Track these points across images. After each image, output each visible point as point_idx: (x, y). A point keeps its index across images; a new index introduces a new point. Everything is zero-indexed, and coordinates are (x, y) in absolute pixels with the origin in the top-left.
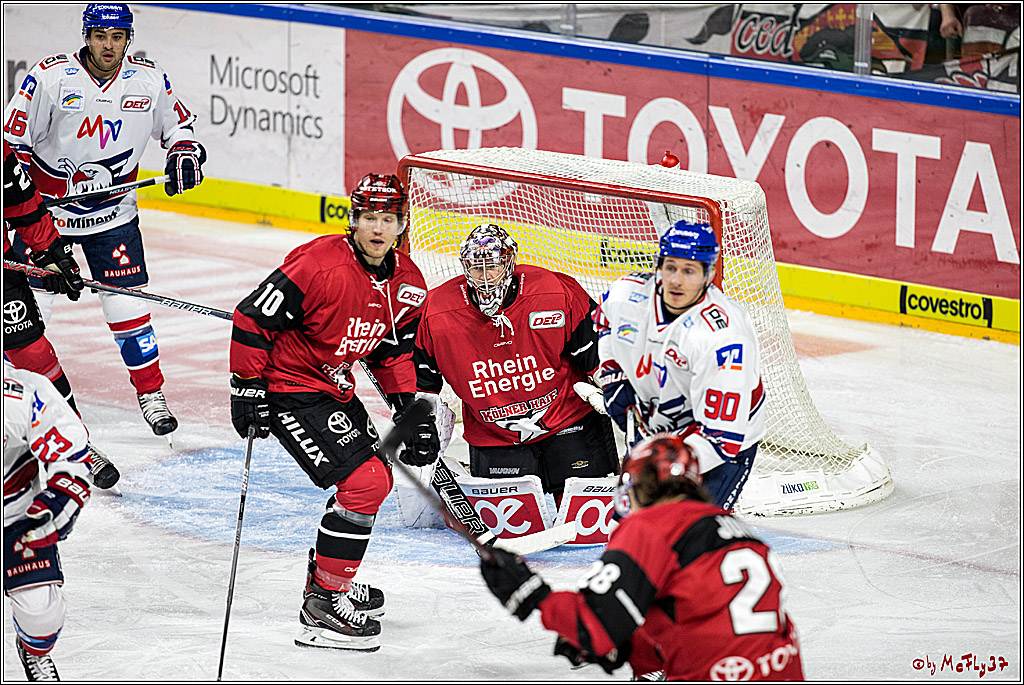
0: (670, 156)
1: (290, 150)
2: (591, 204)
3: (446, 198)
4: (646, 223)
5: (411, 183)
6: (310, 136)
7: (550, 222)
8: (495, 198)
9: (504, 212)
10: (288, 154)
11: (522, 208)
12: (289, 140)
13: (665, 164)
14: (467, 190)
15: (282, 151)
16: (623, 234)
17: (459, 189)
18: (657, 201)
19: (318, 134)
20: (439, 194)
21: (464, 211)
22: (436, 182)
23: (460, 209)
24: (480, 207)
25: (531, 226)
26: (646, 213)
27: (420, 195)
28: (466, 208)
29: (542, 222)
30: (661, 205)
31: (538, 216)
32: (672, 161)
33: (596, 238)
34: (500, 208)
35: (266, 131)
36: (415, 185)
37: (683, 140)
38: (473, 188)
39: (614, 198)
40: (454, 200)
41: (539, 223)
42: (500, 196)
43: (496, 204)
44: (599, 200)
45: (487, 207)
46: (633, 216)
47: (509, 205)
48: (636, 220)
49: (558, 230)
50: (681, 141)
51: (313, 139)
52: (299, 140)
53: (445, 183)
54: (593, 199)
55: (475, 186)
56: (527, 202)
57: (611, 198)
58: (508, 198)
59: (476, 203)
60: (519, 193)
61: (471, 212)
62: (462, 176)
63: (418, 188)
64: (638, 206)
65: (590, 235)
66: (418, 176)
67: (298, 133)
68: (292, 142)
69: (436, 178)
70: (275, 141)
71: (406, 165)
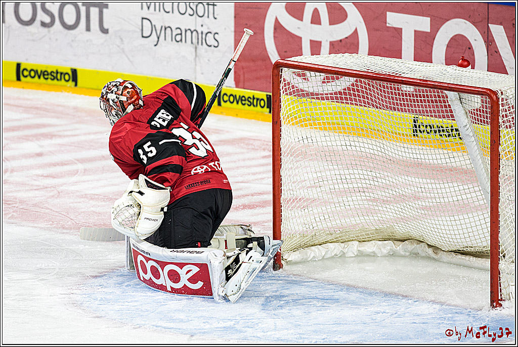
0: (464, 60)
1: (196, 55)
2: (407, 93)
3: (305, 89)
4: (446, 106)
5: (282, 79)
6: (211, 46)
7: (378, 105)
8: (339, 89)
9: (346, 99)
10: (195, 59)
11: (359, 96)
12: (196, 48)
13: (461, 66)
14: (320, 83)
15: (191, 57)
16: (429, 114)
17: (314, 83)
18: (454, 91)
19: (216, 45)
20: (301, 86)
21: (318, 98)
22: (299, 78)
23: (315, 97)
24: (329, 96)
25: (365, 108)
26: (446, 99)
27: (287, 87)
28: (320, 96)
29: (373, 105)
30: (456, 93)
31: (370, 101)
32: (466, 63)
33: (410, 116)
34: (343, 96)
35: (180, 43)
36: (284, 80)
37: (470, 48)
38: (323, 82)
39: (423, 88)
40: (311, 91)
41: (371, 107)
42: (343, 88)
43: (340, 93)
44: (412, 90)
45: (334, 96)
46: (436, 101)
47: (350, 94)
48: (439, 104)
49: (384, 111)
50: (469, 48)
51: (213, 47)
52: (203, 49)
53: (305, 79)
54: (408, 89)
55: (326, 81)
56: (363, 92)
57: (421, 88)
58: (349, 89)
59: (327, 92)
60: (357, 86)
61: (323, 99)
62: (318, 74)
63: (286, 82)
64: (440, 94)
65: (406, 114)
66: (286, 74)
67: (202, 44)
68: (198, 51)
69: (299, 75)
70: (186, 49)
71: (278, 66)
